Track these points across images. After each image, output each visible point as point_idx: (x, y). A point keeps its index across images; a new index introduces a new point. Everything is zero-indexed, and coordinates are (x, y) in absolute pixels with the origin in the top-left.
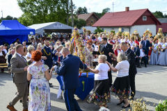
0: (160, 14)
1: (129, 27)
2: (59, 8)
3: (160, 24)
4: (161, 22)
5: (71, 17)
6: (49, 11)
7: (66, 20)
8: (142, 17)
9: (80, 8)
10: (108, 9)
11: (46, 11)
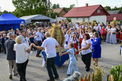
0: (109, 8)
1: (88, 17)
2: (40, 5)
3: (109, 15)
4: (110, 14)
5: (49, 11)
6: (33, 7)
7: (45, 13)
8: (97, 10)
9: (55, 5)
10: (74, 5)
11: (32, 7)
